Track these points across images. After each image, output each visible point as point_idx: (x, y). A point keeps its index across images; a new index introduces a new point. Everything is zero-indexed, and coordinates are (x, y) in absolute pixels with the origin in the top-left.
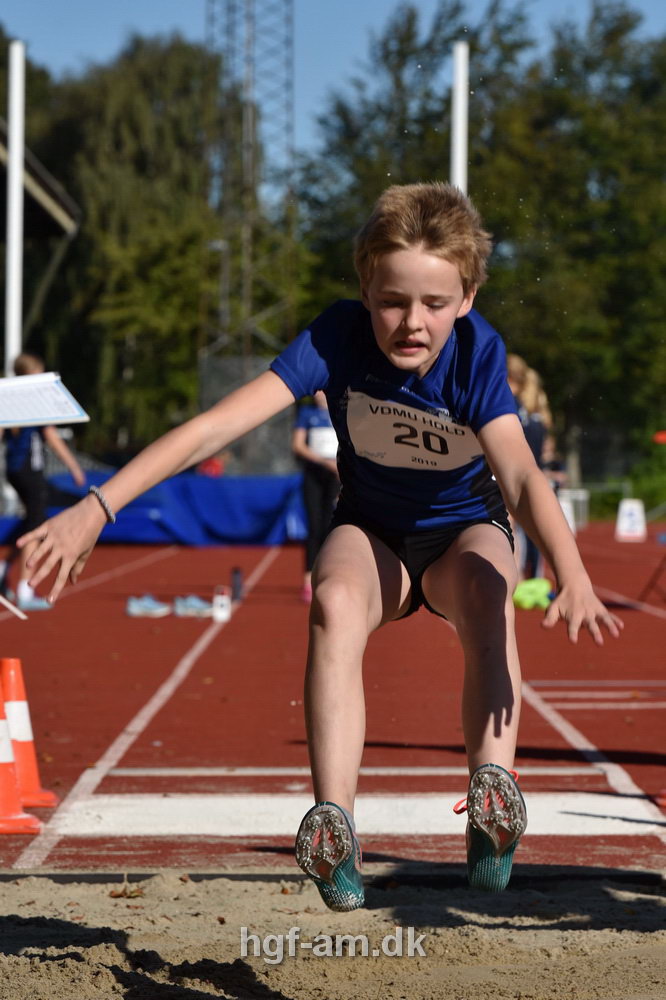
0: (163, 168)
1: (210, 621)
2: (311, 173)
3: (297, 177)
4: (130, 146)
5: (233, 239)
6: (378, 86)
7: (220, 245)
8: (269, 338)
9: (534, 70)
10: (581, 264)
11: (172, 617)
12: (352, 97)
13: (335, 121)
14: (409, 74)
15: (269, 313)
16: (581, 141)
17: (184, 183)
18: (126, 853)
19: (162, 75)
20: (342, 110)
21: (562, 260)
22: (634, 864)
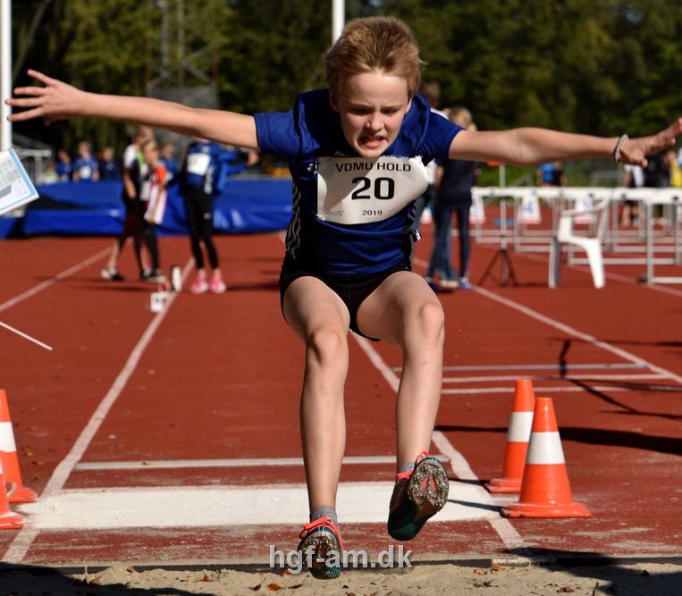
8: (199, 74)
15: (199, 54)
18: (87, 547)
22: (470, 549)
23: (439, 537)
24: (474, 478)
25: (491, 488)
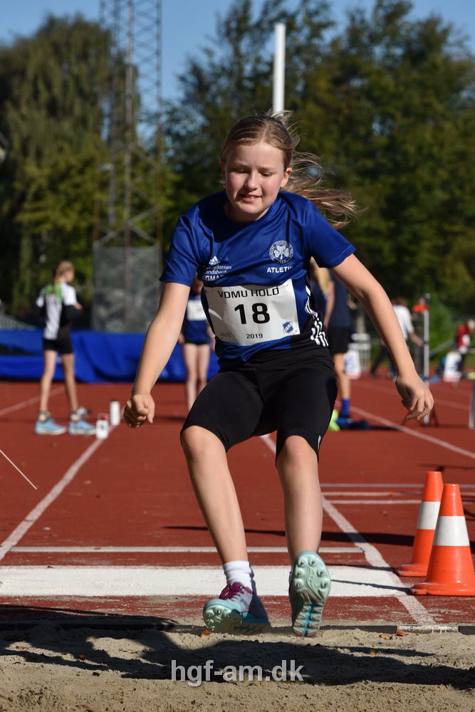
0: (68, 112)
1: (94, 437)
2: (174, 116)
3: (164, 119)
4: (44, 96)
5: (118, 163)
6: (222, 54)
7: (109, 167)
8: (144, 235)
9: (334, 43)
10: (367, 181)
11: (67, 434)
12: (203, 61)
13: (191, 79)
14: (245, 45)
15: (143, 215)
16: (368, 93)
17: (83, 122)
19: (68, 45)
20: (196, 71)
21: (354, 178)
22: (378, 618)
23: (349, 608)
24: (386, 565)
25: (400, 572)
